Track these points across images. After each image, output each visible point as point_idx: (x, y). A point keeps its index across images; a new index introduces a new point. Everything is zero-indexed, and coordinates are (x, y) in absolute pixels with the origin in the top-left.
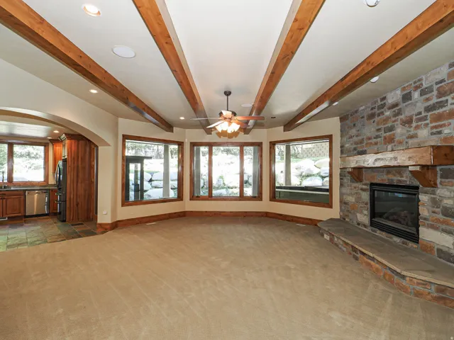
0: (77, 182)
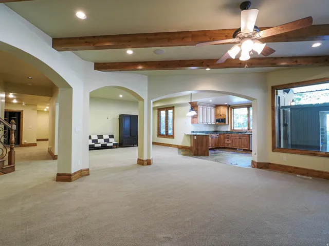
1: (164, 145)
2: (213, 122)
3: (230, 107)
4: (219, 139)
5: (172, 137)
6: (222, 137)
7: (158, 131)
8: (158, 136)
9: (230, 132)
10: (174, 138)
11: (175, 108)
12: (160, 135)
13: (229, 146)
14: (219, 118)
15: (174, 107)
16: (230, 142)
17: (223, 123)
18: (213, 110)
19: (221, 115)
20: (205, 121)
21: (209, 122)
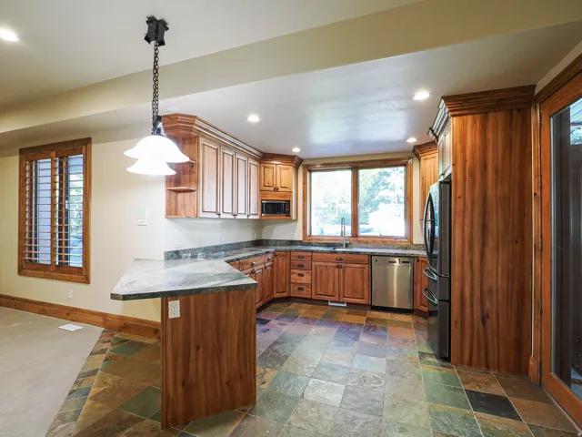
0: (484, 245)
1: (43, 312)
2: (254, 211)
3: (304, 165)
4: (272, 273)
5: (82, 275)
6: (283, 262)
7: (21, 248)
8: (21, 271)
9: (301, 243)
10: (87, 281)
11: (94, 147)
12: (28, 265)
13: (305, 294)
14: (273, 197)
15: (87, 141)
16: (306, 279)
17: (282, 217)
18: (254, 170)
19: (276, 189)
20: (228, 208)
21: (241, 210)
